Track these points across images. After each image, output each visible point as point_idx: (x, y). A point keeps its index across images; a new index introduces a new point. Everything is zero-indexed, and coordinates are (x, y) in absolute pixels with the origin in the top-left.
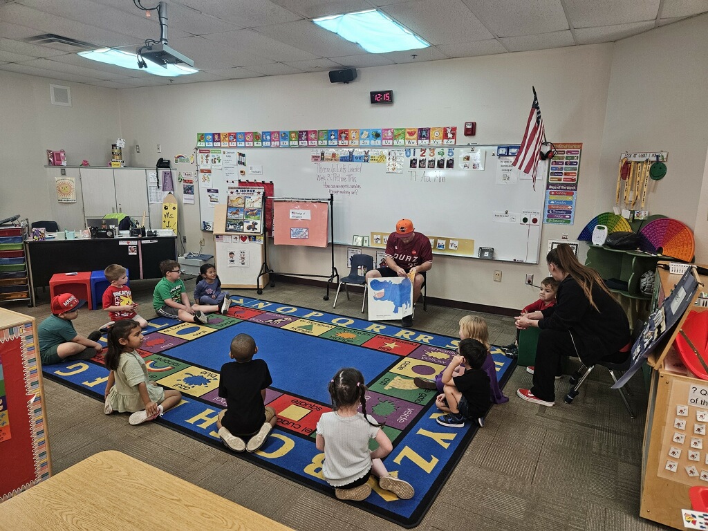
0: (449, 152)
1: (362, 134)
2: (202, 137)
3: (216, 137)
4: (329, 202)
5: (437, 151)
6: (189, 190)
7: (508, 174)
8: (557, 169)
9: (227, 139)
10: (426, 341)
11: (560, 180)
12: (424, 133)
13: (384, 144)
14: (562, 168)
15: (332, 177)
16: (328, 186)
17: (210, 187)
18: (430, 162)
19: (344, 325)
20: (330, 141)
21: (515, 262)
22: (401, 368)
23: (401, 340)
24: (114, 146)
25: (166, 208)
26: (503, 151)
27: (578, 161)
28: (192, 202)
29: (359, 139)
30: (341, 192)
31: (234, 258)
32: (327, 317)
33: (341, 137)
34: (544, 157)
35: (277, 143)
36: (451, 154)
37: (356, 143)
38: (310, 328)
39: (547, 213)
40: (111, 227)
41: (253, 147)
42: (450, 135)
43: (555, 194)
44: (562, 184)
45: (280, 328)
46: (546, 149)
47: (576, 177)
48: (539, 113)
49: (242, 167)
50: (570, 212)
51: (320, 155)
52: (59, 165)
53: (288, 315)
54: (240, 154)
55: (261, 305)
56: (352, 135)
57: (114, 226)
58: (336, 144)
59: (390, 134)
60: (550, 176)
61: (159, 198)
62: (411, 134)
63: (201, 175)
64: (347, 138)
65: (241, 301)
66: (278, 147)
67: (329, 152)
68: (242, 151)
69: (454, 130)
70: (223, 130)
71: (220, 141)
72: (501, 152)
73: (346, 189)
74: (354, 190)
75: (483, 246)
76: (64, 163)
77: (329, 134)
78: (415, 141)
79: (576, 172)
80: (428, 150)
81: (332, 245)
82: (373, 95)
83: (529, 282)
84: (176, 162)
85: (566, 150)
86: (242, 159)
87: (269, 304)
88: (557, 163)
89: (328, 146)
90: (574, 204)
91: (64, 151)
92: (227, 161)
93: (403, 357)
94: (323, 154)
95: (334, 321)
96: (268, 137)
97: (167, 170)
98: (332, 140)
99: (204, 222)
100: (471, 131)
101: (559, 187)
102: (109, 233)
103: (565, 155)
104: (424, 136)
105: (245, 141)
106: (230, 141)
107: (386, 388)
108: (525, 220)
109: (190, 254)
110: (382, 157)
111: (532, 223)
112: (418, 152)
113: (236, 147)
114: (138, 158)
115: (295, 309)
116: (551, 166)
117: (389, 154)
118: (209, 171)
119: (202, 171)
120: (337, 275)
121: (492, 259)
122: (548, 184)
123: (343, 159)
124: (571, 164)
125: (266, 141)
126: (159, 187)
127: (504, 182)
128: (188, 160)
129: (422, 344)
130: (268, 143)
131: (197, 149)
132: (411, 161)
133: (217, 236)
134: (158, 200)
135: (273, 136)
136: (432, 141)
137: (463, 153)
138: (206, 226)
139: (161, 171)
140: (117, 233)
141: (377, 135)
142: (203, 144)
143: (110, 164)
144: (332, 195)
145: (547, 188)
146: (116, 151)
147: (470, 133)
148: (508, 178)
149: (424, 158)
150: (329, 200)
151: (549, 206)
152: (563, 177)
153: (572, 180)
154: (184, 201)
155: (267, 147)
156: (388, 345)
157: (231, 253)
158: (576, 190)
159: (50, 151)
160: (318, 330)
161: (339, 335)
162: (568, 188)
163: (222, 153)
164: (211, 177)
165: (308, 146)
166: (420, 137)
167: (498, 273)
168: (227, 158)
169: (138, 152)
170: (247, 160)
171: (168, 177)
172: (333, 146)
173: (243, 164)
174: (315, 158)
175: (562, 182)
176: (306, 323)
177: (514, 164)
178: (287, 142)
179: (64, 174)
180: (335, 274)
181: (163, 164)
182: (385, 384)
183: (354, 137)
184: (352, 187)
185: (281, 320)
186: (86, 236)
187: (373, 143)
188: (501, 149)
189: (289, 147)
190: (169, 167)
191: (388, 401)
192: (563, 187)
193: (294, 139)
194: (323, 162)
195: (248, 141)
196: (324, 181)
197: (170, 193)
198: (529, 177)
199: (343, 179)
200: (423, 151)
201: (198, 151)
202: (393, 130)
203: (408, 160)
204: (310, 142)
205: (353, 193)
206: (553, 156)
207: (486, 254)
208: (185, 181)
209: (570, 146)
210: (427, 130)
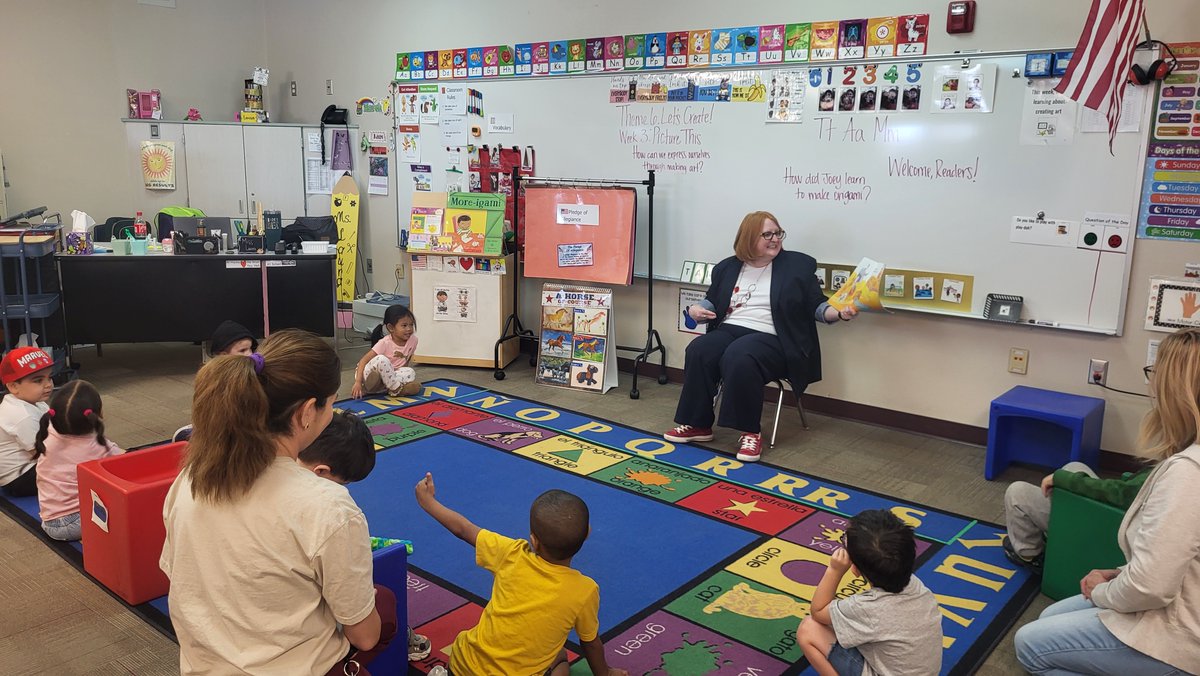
0: (910, 73)
1: (716, 39)
2: (405, 61)
3: (430, 59)
4: (645, 187)
5: (882, 70)
6: (379, 168)
7: (1050, 119)
8: (1175, 105)
9: (450, 62)
10: (830, 502)
11: (1183, 132)
12: (853, 32)
13: (763, 59)
14: (1190, 103)
15: (650, 134)
16: (642, 156)
17: (416, 162)
18: (863, 96)
19: (650, 455)
20: (648, 59)
22: (756, 563)
23: (774, 496)
24: (249, 82)
25: (337, 203)
26: (1040, 65)
28: (383, 191)
29: (711, 51)
30: (670, 167)
31: (447, 303)
32: (617, 436)
33: (672, 49)
34: (1142, 77)
35: (544, 67)
36: (913, 76)
37: (704, 60)
38: (574, 456)
39: (1147, 213)
40: (213, 232)
41: (492, 78)
42: (913, 34)
43: (1170, 167)
44: (1187, 143)
45: (510, 452)
46: (1147, 59)
49: (474, 120)
51: (627, 88)
52: (149, 117)
53: (536, 427)
54: (474, 93)
55: (489, 403)
56: (697, 42)
57: (218, 232)
58: (661, 63)
59: (776, 35)
60: (1158, 125)
61: (324, 184)
62: (824, 34)
63: (401, 136)
64: (683, 51)
65: (452, 392)
66: (544, 75)
67: (645, 82)
68: (477, 86)
69: (922, 23)
70: (444, 44)
71: (436, 68)
72: (1033, 69)
73: (679, 161)
74: (694, 161)
75: (998, 291)
76: (156, 115)
77: (646, 44)
78: (832, 51)
80: (860, 70)
81: (650, 281)
83: (1097, 378)
84: (359, 111)
86: (477, 103)
87: (506, 401)
88: (1176, 92)
89: (645, 69)
91: (158, 94)
92: (449, 108)
93: (765, 538)
94: (633, 86)
95: (631, 445)
96: (527, 56)
97: (341, 128)
98: (652, 55)
99: (404, 232)
100: (962, 23)
101: (1178, 151)
102: (208, 246)
104: (853, 40)
105: (483, 64)
106: (454, 67)
107: (709, 609)
108: (1091, 239)
109: (377, 294)
110: (758, 89)
112: (839, 74)
113: (467, 78)
114: (293, 106)
115: (555, 415)
116: (1162, 99)
117: (774, 81)
118: (416, 129)
119: (403, 129)
120: (661, 347)
122: (1153, 143)
123: (675, 96)
125: (522, 63)
126: (324, 162)
127: (1040, 141)
128: (379, 109)
129: (818, 509)
130: (527, 68)
131: (394, 85)
133: (415, 257)
134: (322, 188)
135: (536, 52)
136: (871, 49)
137: (947, 71)
138: (405, 239)
139: (330, 131)
140: (225, 246)
141: (749, 41)
142: (406, 75)
143: (239, 117)
144: (651, 173)
145: (1150, 153)
146: (252, 92)
147: (959, 26)
148: (1051, 131)
149: (851, 87)
150: (644, 183)
151: (1154, 198)
152: (1192, 125)
154: (370, 190)
155: (524, 76)
156: (739, 506)
157: (442, 294)
159: (132, 92)
160: (592, 461)
161: (635, 476)
163: (440, 90)
164: (419, 140)
165: (607, 72)
166: (843, 42)
167: (1019, 353)
168: (449, 102)
169: (294, 95)
170: (484, 104)
171: (343, 143)
172: (655, 69)
173: (477, 111)
174: (618, 96)
175: (1189, 137)
176: (570, 445)
177: (1061, 89)
178: (563, 64)
179: (155, 135)
180: (655, 344)
181: (334, 116)
182: (707, 600)
183: (699, 48)
184: (691, 156)
185: (518, 435)
186: (166, 249)
187: (740, 58)
188: (1034, 62)
189: (567, 73)
190: (345, 123)
191: (705, 644)
192: (1190, 150)
193: (576, 57)
194: (633, 104)
195: (489, 65)
196: (635, 143)
197: (346, 174)
198: (1099, 118)
199: (674, 139)
200: (849, 73)
201: (397, 89)
202: (781, 29)
203: (815, 93)
204: (608, 61)
205: (692, 169)
206: (1168, 74)
207: (1005, 311)
208: (373, 150)
210: (861, 25)
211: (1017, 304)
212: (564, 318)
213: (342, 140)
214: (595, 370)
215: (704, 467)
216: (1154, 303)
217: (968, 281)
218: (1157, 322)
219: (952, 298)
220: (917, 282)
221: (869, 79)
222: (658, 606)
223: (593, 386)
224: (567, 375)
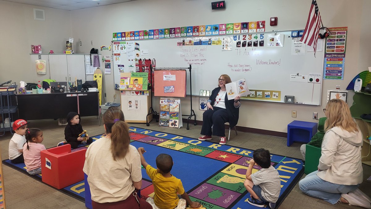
1: (207, 28)
2: (115, 35)
3: (123, 35)
5: (253, 36)
6: (108, 66)
7: (299, 48)
8: (331, 44)
9: (129, 35)
10: (247, 154)
11: (333, 51)
12: (245, 26)
13: (220, 33)
14: (335, 43)
15: (189, 54)
16: (187, 61)
17: (119, 64)
18: (248, 43)
19: (195, 144)
20: (188, 34)
22: (229, 170)
23: (231, 153)
24: (68, 42)
25: (95, 77)
26: (295, 34)
27: (345, 38)
28: (110, 73)
29: (206, 31)
30: (195, 64)
31: (132, 104)
32: (185, 140)
33: (194, 31)
34: (322, 37)
35: (157, 36)
36: (262, 37)
37: (204, 34)
38: (174, 145)
39: (325, 73)
40: (62, 86)
41: (142, 39)
42: (261, 26)
43: (330, 60)
44: (334, 54)
45: (156, 145)
46: (323, 32)
47: (344, 49)
48: (316, 8)
49: (137, 52)
50: (340, 72)
51: (182, 42)
52: (38, 53)
53: (161, 138)
54: (137, 44)
55: (146, 132)
56: (201, 29)
57: (64, 86)
58: (191, 35)
59: (224, 27)
60: (327, 49)
61: (91, 71)
62: (237, 26)
63: (115, 57)
64: (198, 31)
65: (135, 130)
66: (158, 38)
67: (187, 40)
68: (138, 42)
69: (263, 23)
70: (127, 30)
71: (125, 37)
72: (293, 35)
73: (197, 62)
74: (202, 62)
76: (40, 52)
77: (187, 30)
78: (239, 31)
79: (344, 45)
80: (247, 36)
81: (191, 96)
82: (213, 4)
83: (315, 117)
84: (102, 50)
85: (337, 32)
86: (138, 47)
87: (151, 132)
88: (331, 40)
89: (187, 36)
90: (343, 66)
91: (40, 46)
92: (129, 48)
93: (230, 164)
94: (184, 41)
95: (189, 142)
96: (152, 33)
97: (96, 55)
98: (189, 33)
99: (116, 84)
100: (274, 23)
101: (332, 56)
102: (61, 90)
103: (336, 35)
104: (245, 28)
105: (139, 36)
106: (131, 37)
107: (218, 182)
108: (311, 80)
109: (108, 103)
110: (219, 41)
112: (242, 37)
113: (135, 40)
114: (81, 48)
115: (166, 135)
116: (327, 42)
117: (224, 39)
118: (119, 55)
119: (115, 55)
120: (194, 115)
122: (326, 54)
123: (196, 44)
124: (340, 40)
125: (151, 35)
126: (91, 65)
127: (296, 54)
128: (107, 49)
129: (244, 156)
130: (152, 37)
131: (112, 42)
132: (237, 43)
133: (122, 91)
134: (91, 72)
135: (155, 32)
136: (250, 30)
137: (270, 36)
138: (117, 87)
139: (93, 56)
140: (66, 90)
141: (216, 28)
142: (116, 39)
143: (65, 52)
144: (190, 65)
145: (325, 57)
146: (68, 45)
148: (299, 51)
149: (245, 41)
150: (188, 68)
151: (327, 68)
152: (335, 49)
153: (342, 51)
154: (105, 73)
155: (151, 39)
156: (222, 156)
157: (130, 102)
158: (344, 57)
159: (33, 46)
160: (179, 147)
161: (192, 150)
162: (339, 56)
163: (126, 43)
164: (120, 58)
165: (176, 37)
166: (242, 28)
167: (294, 112)
169: (81, 45)
170: (139, 47)
171: (97, 59)
173: (138, 49)
174: (179, 44)
175: (335, 52)
176: (172, 143)
177: (301, 40)
178: (163, 35)
179: (40, 58)
180: (193, 114)
181: (94, 51)
182: (217, 180)
183: (202, 30)
184: (201, 60)
185: (157, 141)
186: (49, 91)
187: (214, 33)
189: (164, 38)
190: (97, 53)
191: (218, 190)
192: (335, 56)
193: (167, 33)
194: (184, 46)
195: (141, 36)
196: (185, 57)
197: (98, 68)
198: (311, 48)
199: (196, 56)
200: (244, 37)
201: (113, 43)
202: (226, 25)
203: (235, 42)
204: (176, 34)
205: (202, 64)
206: (328, 36)
207: (290, 100)
208: (106, 61)
209: (339, 29)
210: (247, 24)
211: (293, 98)
212: (167, 107)
213: (97, 58)
214: (176, 122)
215: (211, 146)
216: (329, 97)
217: (279, 92)
219: (275, 97)
220: (266, 93)
221: (250, 38)
222: (205, 182)
223: (176, 127)
224: (168, 124)
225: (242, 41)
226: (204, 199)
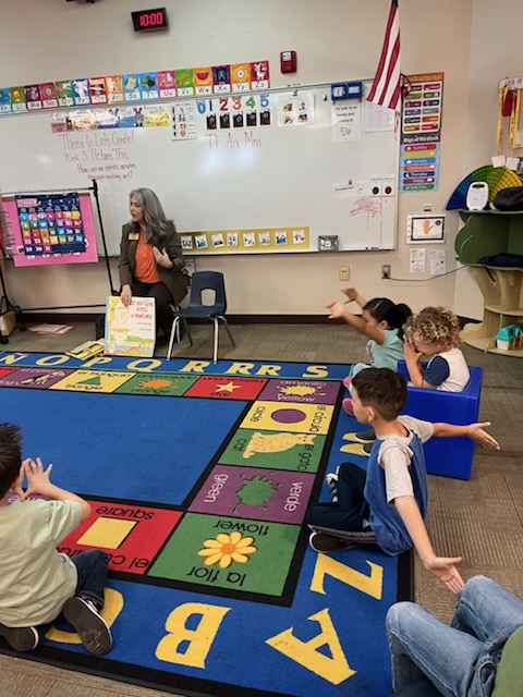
0: (262, 101)
1: (126, 83)
4: (91, 192)
5: (244, 100)
7: (348, 125)
8: (412, 112)
10: (273, 373)
11: (417, 128)
12: (221, 74)
13: (162, 95)
14: (419, 111)
15: (89, 155)
16: (86, 170)
18: (235, 118)
19: (147, 369)
20: (77, 99)
21: (366, 251)
22: (255, 419)
23: (236, 378)
26: (339, 92)
27: (439, 98)
29: (124, 91)
30: (108, 177)
32: (118, 363)
33: (94, 91)
36: (264, 103)
37: (120, 97)
38: (96, 381)
39: (403, 178)
42: (260, 75)
43: (412, 150)
44: (422, 135)
45: (47, 389)
47: (438, 122)
50: (432, 174)
51: (65, 121)
53: (56, 368)
56: (111, 84)
58: (87, 102)
59: (170, 78)
60: (404, 125)
62: (202, 77)
64: (103, 91)
67: (77, 116)
69: (265, 66)
72: (336, 95)
73: (116, 172)
74: (126, 171)
77: (74, 87)
78: (210, 88)
79: (438, 114)
80: (230, 100)
82: (136, 16)
83: (385, 274)
85: (423, 84)
87: (23, 356)
88: (412, 104)
89: (75, 106)
90: (437, 161)
93: (250, 404)
94: (68, 120)
95: (131, 366)
98: (80, 96)
100: (289, 67)
101: (416, 140)
104: (222, 79)
107: (246, 455)
108: (376, 191)
110: (163, 116)
111: (385, 194)
112: (217, 105)
115: (65, 358)
116: (405, 109)
117: (173, 110)
121: (335, 251)
122: (403, 136)
123: (103, 125)
124: (431, 103)
127: (342, 140)
129: (269, 379)
132: (208, 119)
136: (235, 86)
137: (284, 98)
141: (151, 83)
144: (95, 184)
145: (402, 142)
147: (289, 68)
148: (349, 132)
149: (226, 112)
150: (90, 189)
151: (406, 168)
152: (421, 124)
153: (435, 127)
156: (223, 388)
158: (439, 141)
160: (110, 383)
161: (146, 385)
162: (429, 139)
165: (44, 109)
166: (216, 82)
167: (344, 269)
172: (83, 106)
174: (57, 127)
175: (421, 131)
176: (89, 375)
178: (8, 106)
182: (242, 448)
183: (114, 89)
184: (123, 167)
185: (47, 377)
187: (145, 95)
188: (336, 89)
189: (13, 114)
191: (258, 478)
192: (422, 139)
193: (18, 100)
194: (71, 133)
196: (79, 162)
199: (107, 157)
200: (224, 103)
202: (173, 74)
203: (203, 118)
204: (45, 102)
205: (125, 177)
206: (408, 94)
209: (428, 78)
210: (226, 69)
211: (335, 240)
215: (187, 369)
216: (410, 229)
217: (307, 230)
218: (412, 239)
219: (300, 241)
220: (277, 234)
221: (237, 106)
222: (214, 462)
225: (219, 114)
226: (236, 513)
